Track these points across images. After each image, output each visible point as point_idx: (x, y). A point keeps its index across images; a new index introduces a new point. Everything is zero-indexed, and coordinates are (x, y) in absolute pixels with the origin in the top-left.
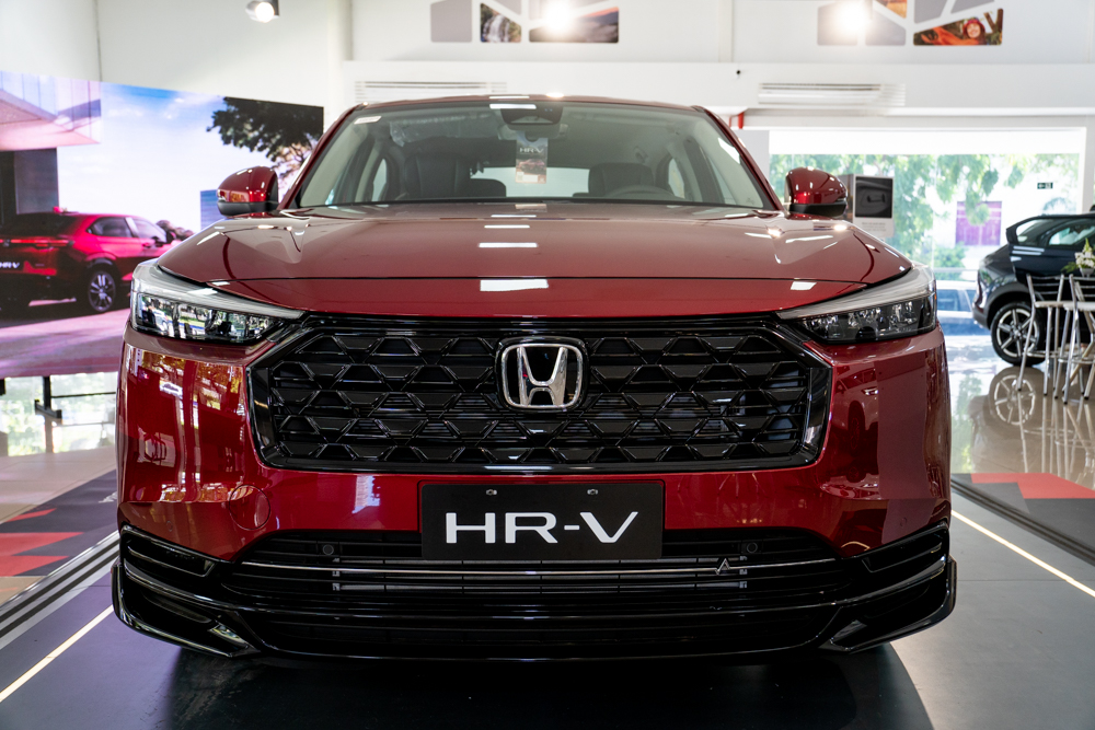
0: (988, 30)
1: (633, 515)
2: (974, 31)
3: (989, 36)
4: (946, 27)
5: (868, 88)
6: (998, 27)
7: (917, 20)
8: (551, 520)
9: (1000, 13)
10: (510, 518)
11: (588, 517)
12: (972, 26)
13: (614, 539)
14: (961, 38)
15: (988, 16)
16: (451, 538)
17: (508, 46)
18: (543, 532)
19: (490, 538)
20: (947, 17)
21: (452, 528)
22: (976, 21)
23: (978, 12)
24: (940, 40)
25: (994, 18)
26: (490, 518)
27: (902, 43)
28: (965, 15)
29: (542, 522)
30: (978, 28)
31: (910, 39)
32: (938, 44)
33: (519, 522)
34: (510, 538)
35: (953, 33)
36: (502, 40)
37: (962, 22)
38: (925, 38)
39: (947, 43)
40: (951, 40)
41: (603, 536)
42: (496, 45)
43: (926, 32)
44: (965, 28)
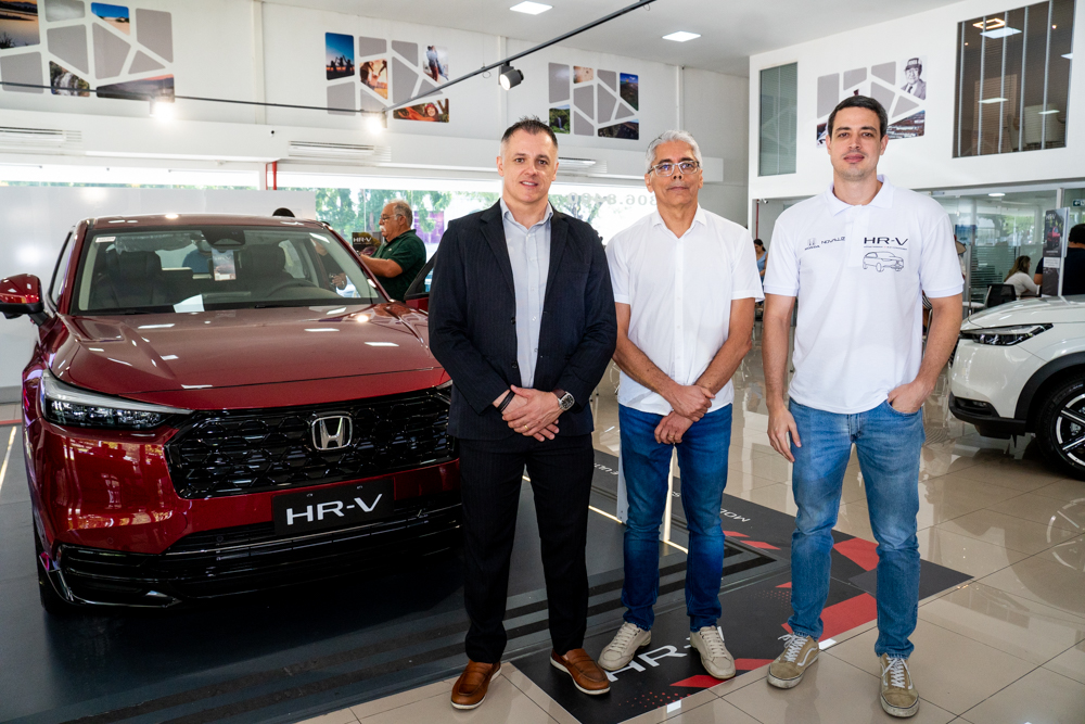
0: (440, 112)
1: (380, 496)
2: (431, 112)
3: (441, 116)
4: (413, 107)
5: (366, 148)
6: (446, 110)
7: (395, 101)
8: (340, 504)
9: (447, 101)
10: (320, 507)
11: (359, 501)
12: (430, 108)
13: (372, 509)
15: (439, 103)
16: (290, 522)
17: (77, 100)
18: (337, 511)
19: (310, 519)
20: (414, 101)
21: (290, 516)
22: (431, 105)
24: (411, 116)
25: (444, 104)
26: (310, 508)
27: (387, 116)
29: (336, 506)
30: (433, 110)
31: (391, 113)
32: (410, 119)
33: (324, 508)
34: (320, 517)
35: (417, 113)
36: (72, 94)
38: (400, 114)
39: (416, 119)
40: (417, 117)
41: (366, 509)
42: (65, 98)
43: (402, 110)
44: (426, 110)
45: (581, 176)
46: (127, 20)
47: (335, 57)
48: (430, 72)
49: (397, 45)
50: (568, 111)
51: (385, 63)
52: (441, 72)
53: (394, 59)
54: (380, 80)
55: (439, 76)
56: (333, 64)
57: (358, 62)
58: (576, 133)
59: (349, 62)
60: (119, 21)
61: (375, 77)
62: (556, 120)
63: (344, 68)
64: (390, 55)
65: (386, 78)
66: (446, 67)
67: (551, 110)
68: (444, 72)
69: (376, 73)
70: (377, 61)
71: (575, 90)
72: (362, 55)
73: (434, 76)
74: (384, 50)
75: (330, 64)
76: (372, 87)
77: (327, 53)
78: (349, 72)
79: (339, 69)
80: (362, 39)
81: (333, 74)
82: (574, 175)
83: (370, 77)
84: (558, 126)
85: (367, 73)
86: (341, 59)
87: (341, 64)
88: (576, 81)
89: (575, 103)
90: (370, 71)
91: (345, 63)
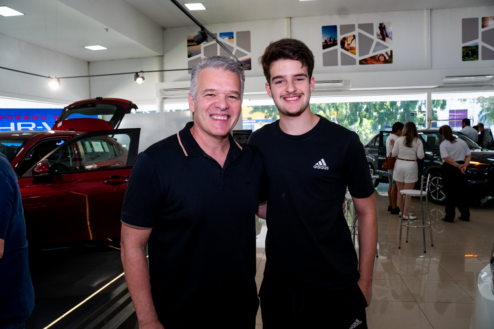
0: (387, 58)
2: (382, 59)
3: (388, 60)
4: (371, 58)
5: (338, 82)
6: (391, 57)
7: (360, 55)
9: (391, 52)
12: (381, 57)
14: (377, 61)
15: (387, 53)
20: (371, 54)
22: (382, 55)
23: (383, 52)
24: (369, 62)
25: (389, 54)
27: (354, 63)
28: (378, 53)
30: (383, 57)
31: (358, 62)
32: (369, 64)
35: (375, 60)
37: (377, 55)
38: (363, 62)
39: (372, 64)
40: (373, 62)
43: (364, 60)
44: (378, 58)
45: (487, 85)
46: (233, 38)
47: (327, 38)
48: (381, 37)
49: (361, 26)
50: (477, 47)
51: (354, 36)
52: (387, 36)
53: (360, 34)
54: (351, 46)
55: (387, 39)
56: (326, 41)
57: (339, 38)
58: (483, 59)
59: (334, 38)
60: (230, 38)
61: (349, 44)
62: (468, 53)
63: (332, 43)
64: (357, 32)
65: (355, 44)
66: (391, 33)
67: (463, 48)
68: (390, 36)
69: (349, 42)
70: (350, 36)
71: (483, 33)
72: (341, 34)
73: (384, 39)
74: (354, 30)
75: (324, 41)
76: (347, 50)
77: (323, 37)
78: (335, 44)
79: (329, 43)
80: (341, 26)
81: (325, 46)
82: (481, 86)
83: (346, 45)
84: (469, 57)
85: (344, 43)
86: (330, 38)
87: (330, 41)
88: (483, 27)
89: (483, 40)
90: (346, 42)
91: (332, 40)
